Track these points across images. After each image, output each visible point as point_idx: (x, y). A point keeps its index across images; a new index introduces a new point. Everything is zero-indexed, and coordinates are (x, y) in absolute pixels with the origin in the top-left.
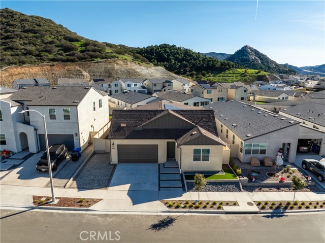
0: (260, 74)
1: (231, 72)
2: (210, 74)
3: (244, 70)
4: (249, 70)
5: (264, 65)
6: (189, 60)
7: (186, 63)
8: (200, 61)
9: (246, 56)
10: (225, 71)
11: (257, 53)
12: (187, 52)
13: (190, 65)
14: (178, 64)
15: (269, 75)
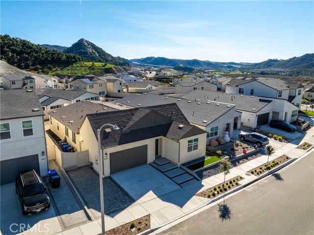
0: (106, 67)
1: (78, 65)
2: (57, 68)
3: (91, 63)
4: (96, 63)
5: (102, 58)
6: (30, 53)
7: (27, 56)
8: (42, 54)
9: (83, 49)
10: (72, 64)
11: (93, 46)
12: (26, 44)
13: (31, 58)
14: (17, 58)
15: (114, 68)
